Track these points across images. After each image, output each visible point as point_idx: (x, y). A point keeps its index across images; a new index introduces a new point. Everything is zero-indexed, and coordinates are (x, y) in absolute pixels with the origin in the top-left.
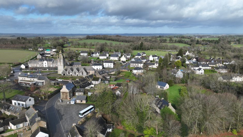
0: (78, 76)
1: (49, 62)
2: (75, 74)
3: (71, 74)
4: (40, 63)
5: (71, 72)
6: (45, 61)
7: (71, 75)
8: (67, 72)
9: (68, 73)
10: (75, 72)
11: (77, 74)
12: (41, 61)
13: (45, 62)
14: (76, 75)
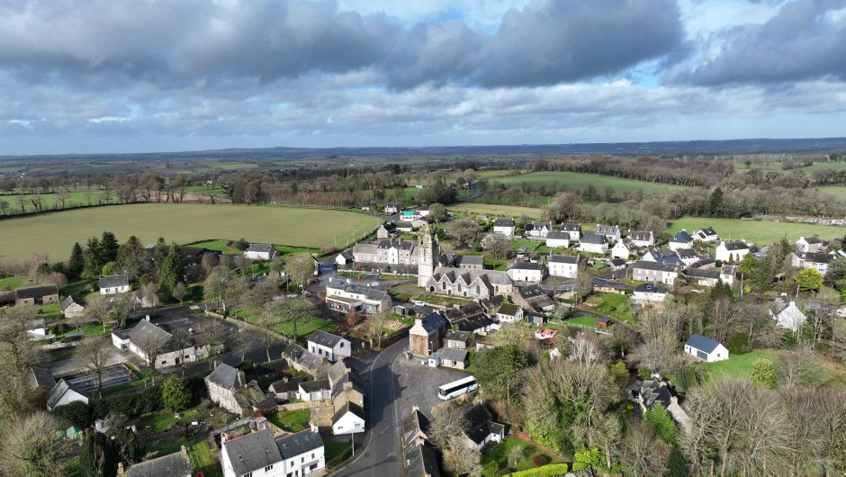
0: (468, 296)
1: (402, 251)
2: (460, 290)
3: (448, 288)
4: (381, 252)
5: (449, 285)
6: (393, 248)
7: (450, 291)
8: (441, 282)
9: (441, 287)
10: (459, 286)
11: (464, 289)
12: (383, 247)
13: (393, 250)
14: (462, 294)
